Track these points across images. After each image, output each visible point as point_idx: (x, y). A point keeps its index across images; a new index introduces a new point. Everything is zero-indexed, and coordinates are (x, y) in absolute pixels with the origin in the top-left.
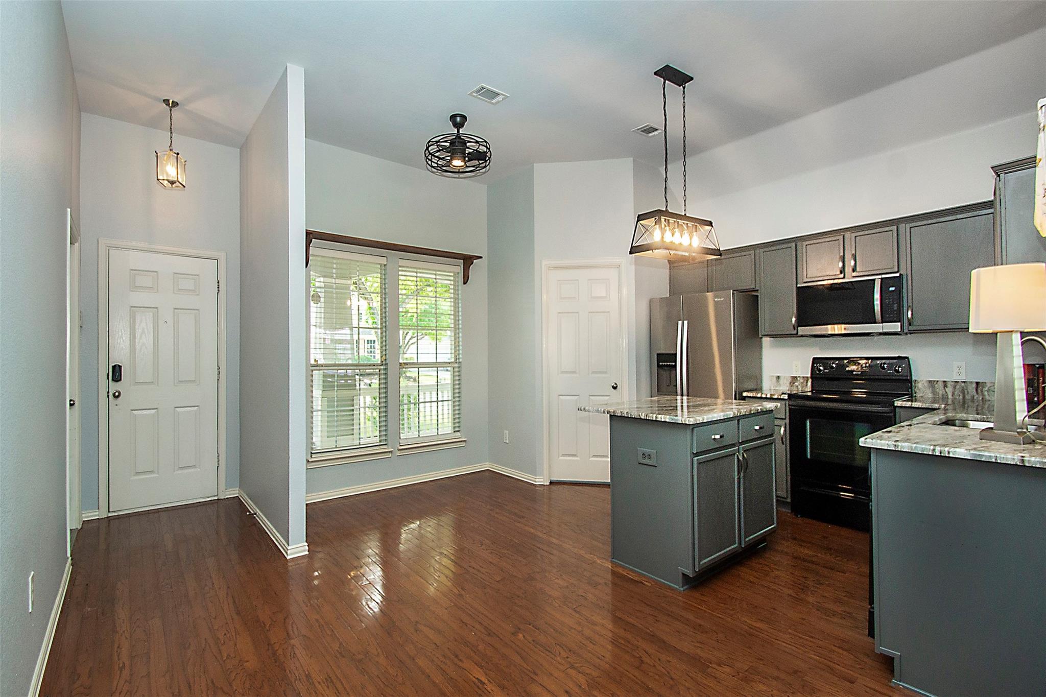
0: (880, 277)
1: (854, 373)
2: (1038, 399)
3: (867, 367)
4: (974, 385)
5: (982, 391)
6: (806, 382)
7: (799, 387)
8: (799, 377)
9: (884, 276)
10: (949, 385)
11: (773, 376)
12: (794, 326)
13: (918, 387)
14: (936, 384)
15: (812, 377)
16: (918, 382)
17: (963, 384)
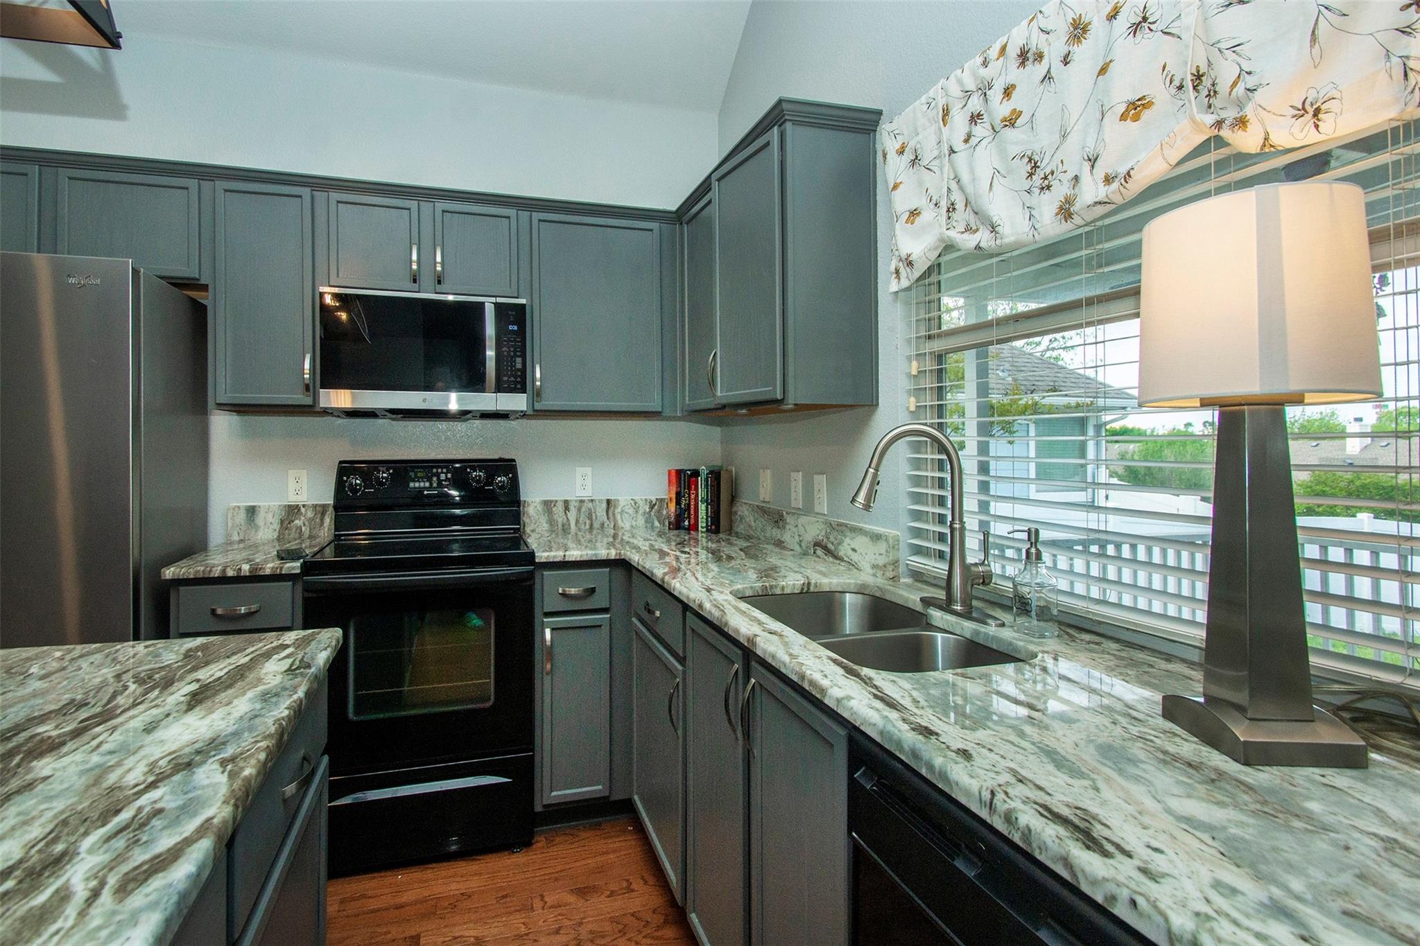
0: (493, 300)
1: (426, 492)
2: (689, 522)
3: (449, 479)
4: (604, 505)
5: (614, 515)
6: (319, 516)
7: (303, 529)
8: (304, 506)
9: (500, 300)
10: (572, 508)
11: (239, 507)
12: (307, 388)
13: (528, 514)
14: (555, 505)
15: (336, 508)
16: (528, 505)
17: (590, 504)
